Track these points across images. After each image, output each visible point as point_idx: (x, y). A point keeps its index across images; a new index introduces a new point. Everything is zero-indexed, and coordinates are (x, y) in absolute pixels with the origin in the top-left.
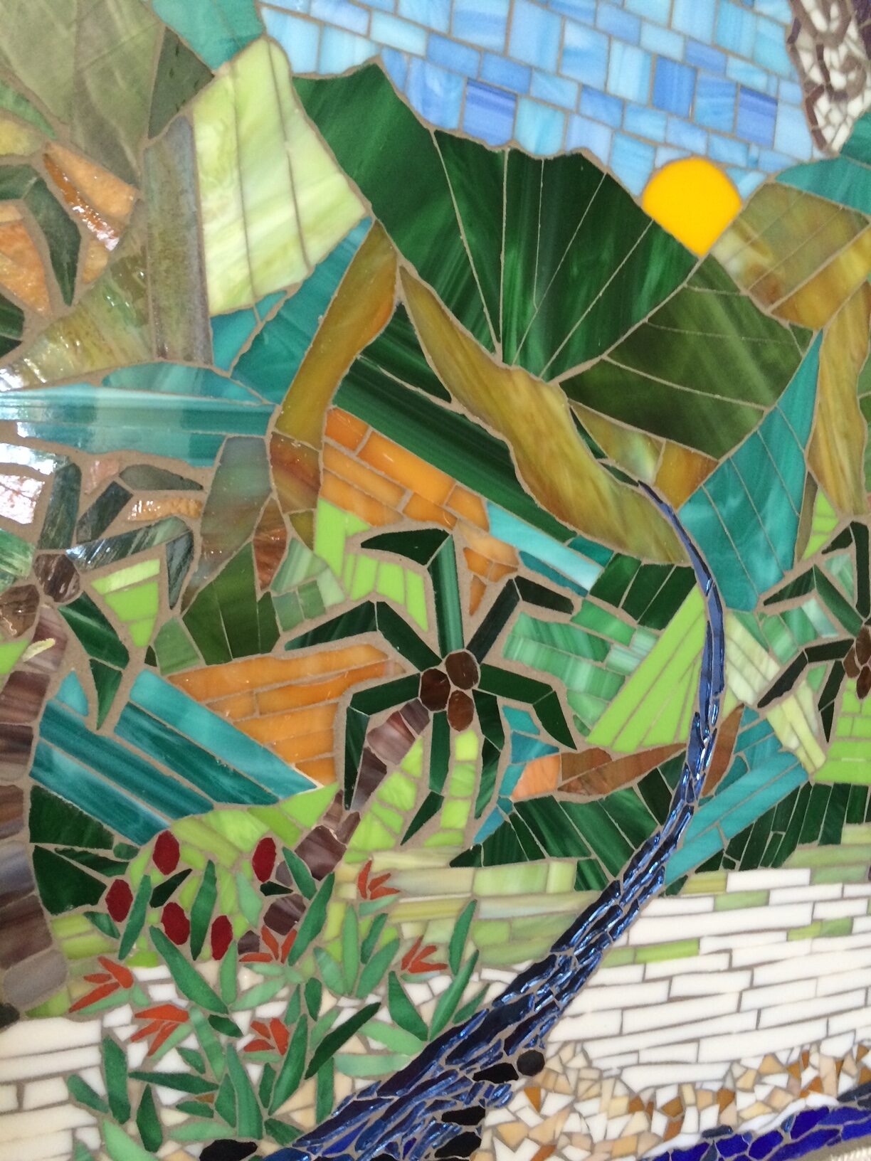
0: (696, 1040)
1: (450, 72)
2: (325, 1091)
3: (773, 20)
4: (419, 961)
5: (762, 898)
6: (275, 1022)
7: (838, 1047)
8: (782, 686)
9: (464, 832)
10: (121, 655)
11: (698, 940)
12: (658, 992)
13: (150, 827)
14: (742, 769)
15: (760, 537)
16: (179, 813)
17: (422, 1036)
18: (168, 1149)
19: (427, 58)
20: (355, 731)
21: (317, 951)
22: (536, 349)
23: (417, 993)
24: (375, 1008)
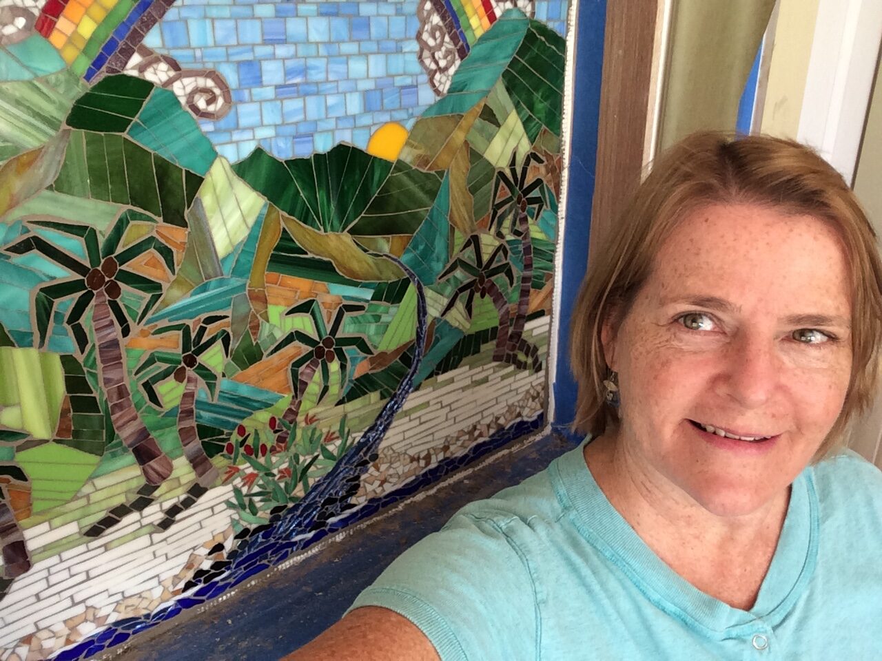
0: (433, 434)
1: (285, 137)
2: (306, 485)
3: (410, 52)
4: (330, 438)
5: (452, 381)
6: (286, 469)
7: (487, 421)
8: (451, 305)
9: (338, 395)
10: (215, 377)
11: (428, 402)
12: (417, 422)
13: (235, 425)
14: (437, 340)
15: (434, 255)
16: (243, 418)
17: (334, 459)
18: (260, 513)
19: (277, 135)
20: (295, 375)
21: (295, 445)
22: (336, 223)
23: (331, 448)
24: (317, 456)
